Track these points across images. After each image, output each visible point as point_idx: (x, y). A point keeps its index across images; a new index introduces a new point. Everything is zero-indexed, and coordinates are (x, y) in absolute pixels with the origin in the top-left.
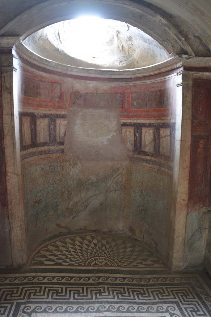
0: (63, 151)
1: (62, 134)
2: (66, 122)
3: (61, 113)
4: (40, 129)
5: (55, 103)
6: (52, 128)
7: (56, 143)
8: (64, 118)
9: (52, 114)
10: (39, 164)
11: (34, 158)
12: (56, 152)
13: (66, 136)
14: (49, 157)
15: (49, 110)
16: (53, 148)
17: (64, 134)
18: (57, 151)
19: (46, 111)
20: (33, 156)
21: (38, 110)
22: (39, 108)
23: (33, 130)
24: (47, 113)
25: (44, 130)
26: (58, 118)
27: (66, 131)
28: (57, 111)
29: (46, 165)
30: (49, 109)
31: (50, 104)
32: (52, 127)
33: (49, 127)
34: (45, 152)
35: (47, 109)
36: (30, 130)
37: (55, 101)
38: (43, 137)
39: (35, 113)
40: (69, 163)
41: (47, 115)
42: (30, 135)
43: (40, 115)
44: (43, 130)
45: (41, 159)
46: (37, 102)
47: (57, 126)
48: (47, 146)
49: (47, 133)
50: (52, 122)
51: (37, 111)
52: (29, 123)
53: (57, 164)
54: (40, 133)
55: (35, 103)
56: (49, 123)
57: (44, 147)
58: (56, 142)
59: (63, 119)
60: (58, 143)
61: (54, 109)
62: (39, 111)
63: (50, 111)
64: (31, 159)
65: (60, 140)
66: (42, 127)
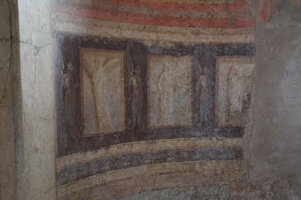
0: (238, 154)
1: (237, 104)
2: (252, 66)
3: (234, 41)
4: (160, 88)
5: (216, 10)
6: (204, 83)
7: (216, 130)
8: (245, 55)
9: (203, 44)
10: (153, 190)
11: (136, 171)
12: (217, 155)
13: (250, 110)
14: (192, 170)
15: (193, 33)
16: (203, 143)
17: (244, 102)
18: (218, 153)
19: (184, 34)
20: (131, 166)
21: (156, 31)
22: (159, 28)
23: (135, 92)
24: (189, 41)
25: (175, 90)
26: (224, 55)
27: (249, 96)
28: (223, 35)
29: (180, 192)
30: (194, 30)
31: (197, 14)
32: (203, 81)
33: (194, 81)
34: (179, 156)
35: (189, 30)
36: (120, 91)
37: (216, 5)
38: (171, 110)
39: (142, 40)
40: (258, 192)
41: (189, 47)
42: (123, 106)
43: (164, 46)
44: (171, 90)
45: (161, 174)
46: (153, 10)
47: (221, 79)
48: (184, 136)
49: (187, 100)
50: (203, 66)
51: (153, 36)
52: (118, 70)
53: (216, 192)
54: (159, 99)
55: (144, 12)
56: (194, 71)
57: (175, 141)
58: (216, 127)
59: (243, 58)
60: (222, 128)
61: (211, 30)
62: (161, 35)
63: (197, 34)
64: (122, 174)
65: (231, 122)
66: (169, 80)
